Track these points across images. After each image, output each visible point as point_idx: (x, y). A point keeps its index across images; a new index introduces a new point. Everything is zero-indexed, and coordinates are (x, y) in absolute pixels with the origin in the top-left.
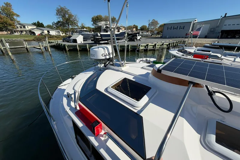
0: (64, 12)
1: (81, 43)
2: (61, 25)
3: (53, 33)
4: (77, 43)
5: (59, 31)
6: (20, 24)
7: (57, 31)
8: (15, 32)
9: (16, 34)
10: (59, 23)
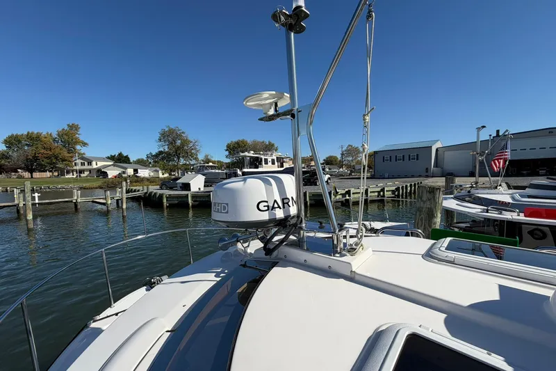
0: (174, 135)
1: (197, 190)
2: (163, 159)
3: (144, 173)
4: (190, 190)
5: (158, 169)
6: (82, 158)
7: (154, 169)
8: (68, 172)
9: (70, 176)
10: (159, 155)
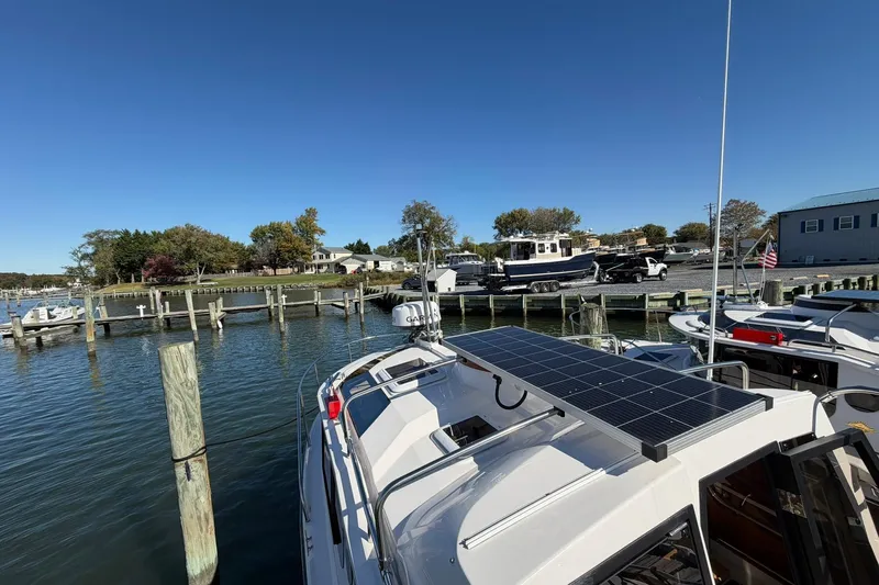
0: (422, 212)
1: (447, 291)
2: (407, 246)
3: (387, 266)
6: (321, 250)
7: (398, 259)
8: (307, 268)
9: (308, 272)
